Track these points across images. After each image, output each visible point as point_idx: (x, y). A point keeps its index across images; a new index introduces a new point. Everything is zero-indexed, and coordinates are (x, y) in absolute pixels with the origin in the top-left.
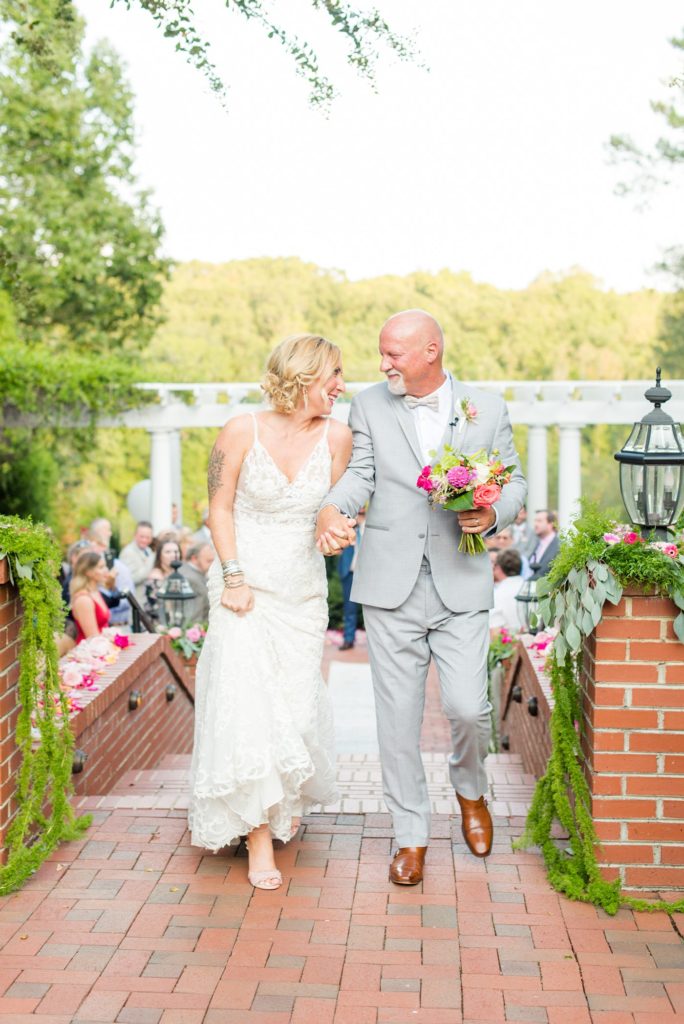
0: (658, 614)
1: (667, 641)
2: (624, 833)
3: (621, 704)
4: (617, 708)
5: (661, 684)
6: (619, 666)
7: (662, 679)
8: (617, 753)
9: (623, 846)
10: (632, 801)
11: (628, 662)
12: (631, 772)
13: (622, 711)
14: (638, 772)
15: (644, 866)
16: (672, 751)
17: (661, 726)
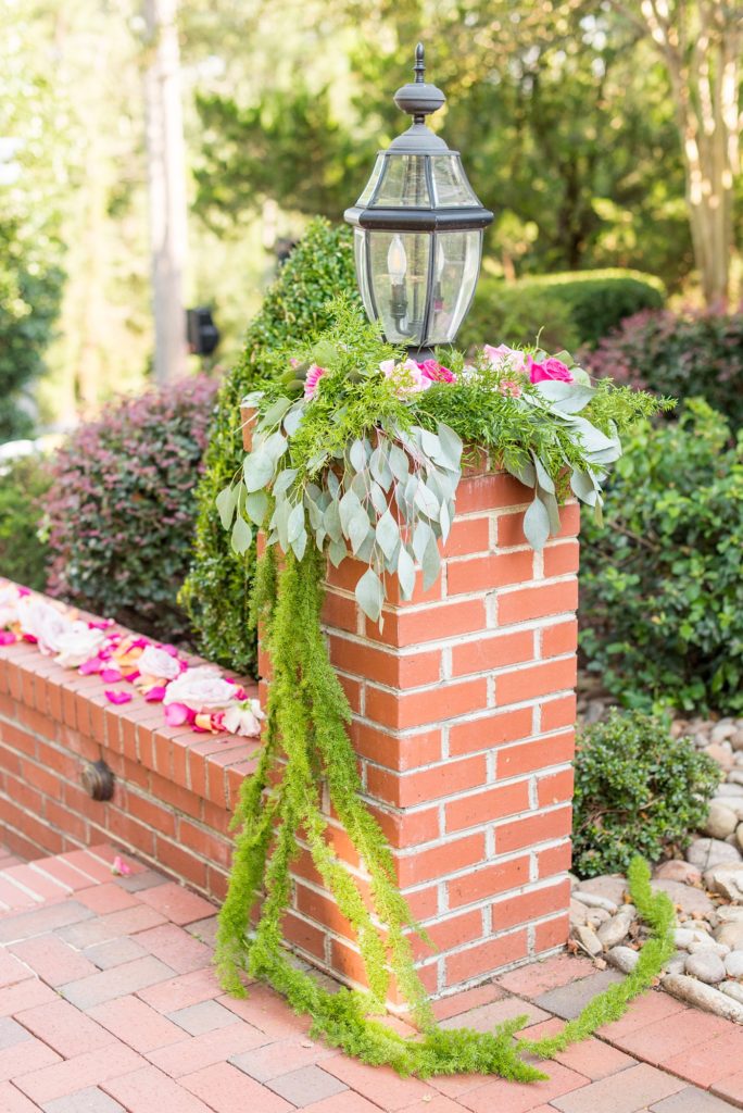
0: (486, 506)
1: (499, 552)
2: (443, 899)
3: (437, 678)
4: (431, 687)
5: (492, 630)
6: (433, 611)
7: (491, 619)
8: (432, 766)
9: (443, 923)
10: (455, 843)
11: (446, 601)
12: (451, 794)
13: (439, 691)
14: (461, 789)
15: (469, 946)
16: (505, 741)
17: (491, 702)
